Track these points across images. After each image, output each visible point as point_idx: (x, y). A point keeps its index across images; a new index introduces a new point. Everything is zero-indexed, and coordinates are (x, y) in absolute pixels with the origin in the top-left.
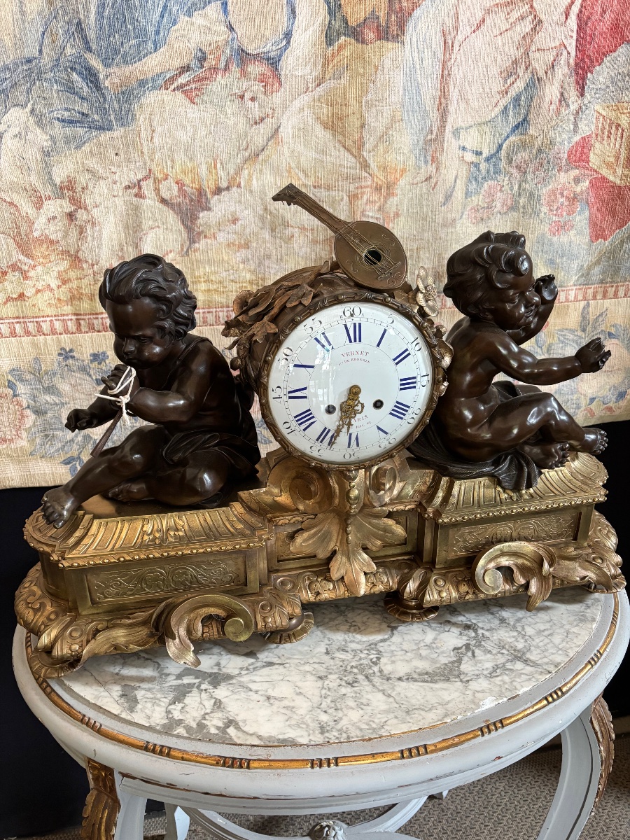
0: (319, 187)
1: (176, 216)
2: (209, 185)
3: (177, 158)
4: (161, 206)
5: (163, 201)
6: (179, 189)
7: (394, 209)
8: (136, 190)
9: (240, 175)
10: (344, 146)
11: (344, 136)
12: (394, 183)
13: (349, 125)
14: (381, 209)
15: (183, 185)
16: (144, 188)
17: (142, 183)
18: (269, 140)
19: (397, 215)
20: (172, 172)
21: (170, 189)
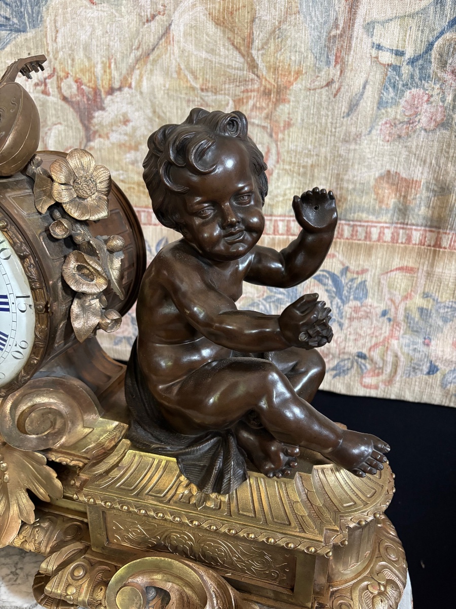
0: (207, 90)
1: (75, 114)
2: (103, 85)
3: (77, 57)
4: (63, 103)
5: (65, 99)
6: (78, 88)
7: (285, 117)
8: (43, 87)
9: (132, 75)
10: (233, 44)
11: (234, 32)
12: (286, 88)
13: (239, 20)
14: (268, 117)
15: (81, 84)
16: (49, 86)
17: (47, 81)
18: (160, 39)
19: (288, 125)
20: (72, 71)
21: (70, 87)
